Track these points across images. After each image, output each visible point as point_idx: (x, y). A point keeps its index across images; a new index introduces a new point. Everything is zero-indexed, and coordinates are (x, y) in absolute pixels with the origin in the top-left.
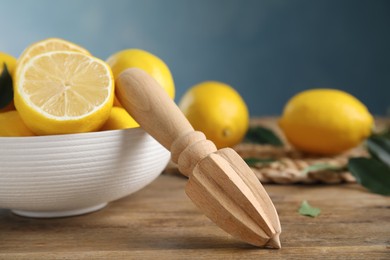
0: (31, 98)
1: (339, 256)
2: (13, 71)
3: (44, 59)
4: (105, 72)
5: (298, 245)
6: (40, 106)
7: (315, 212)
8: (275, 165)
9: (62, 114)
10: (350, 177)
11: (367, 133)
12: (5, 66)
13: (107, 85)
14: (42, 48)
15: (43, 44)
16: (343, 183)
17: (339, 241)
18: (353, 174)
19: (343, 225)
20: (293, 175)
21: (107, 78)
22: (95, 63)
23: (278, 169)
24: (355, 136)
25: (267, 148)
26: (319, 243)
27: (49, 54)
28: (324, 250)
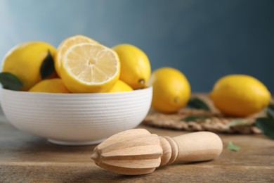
0: (72, 71)
1: (256, 172)
2: (55, 55)
3: (78, 48)
4: (114, 57)
5: (230, 165)
6: (77, 75)
7: (237, 148)
8: (208, 121)
9: (90, 81)
10: (257, 130)
11: (267, 103)
12: (49, 52)
13: (116, 64)
14: (73, 41)
15: (73, 38)
16: (252, 133)
17: (254, 164)
18: (259, 128)
19: (255, 156)
20: (221, 128)
21: (116, 61)
22: (108, 52)
23: (211, 123)
24: (259, 105)
25: (200, 112)
26: (242, 164)
27: (81, 45)
28: (247, 168)
